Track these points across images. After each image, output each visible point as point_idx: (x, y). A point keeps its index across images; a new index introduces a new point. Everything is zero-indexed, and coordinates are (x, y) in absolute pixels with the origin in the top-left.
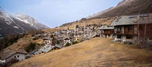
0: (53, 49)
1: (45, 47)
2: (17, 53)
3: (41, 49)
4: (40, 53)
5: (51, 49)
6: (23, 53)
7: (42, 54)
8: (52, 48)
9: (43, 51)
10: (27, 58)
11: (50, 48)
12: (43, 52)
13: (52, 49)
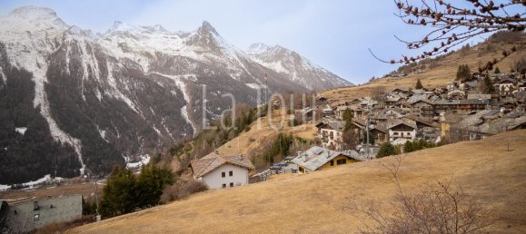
0: (335, 163)
1: (309, 152)
2: (227, 163)
3: (296, 160)
4: (295, 171)
5: (326, 161)
6: (241, 167)
7: (301, 173)
8: (329, 159)
9: (303, 164)
10: (252, 180)
11: (323, 159)
12: (301, 169)
13: (332, 163)
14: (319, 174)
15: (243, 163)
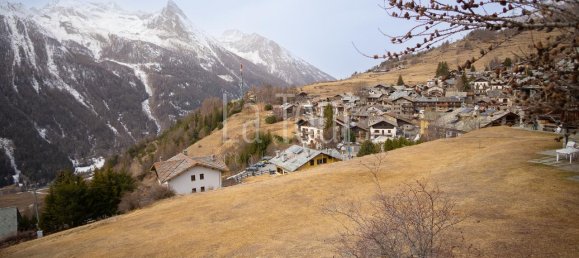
0: (315, 162)
1: (289, 151)
2: (197, 165)
3: (274, 160)
4: (272, 172)
5: (306, 160)
6: (213, 169)
7: (279, 174)
8: (309, 159)
9: (281, 165)
10: (226, 183)
11: (303, 159)
12: (279, 170)
13: (312, 162)
14: (299, 175)
15: (216, 165)
